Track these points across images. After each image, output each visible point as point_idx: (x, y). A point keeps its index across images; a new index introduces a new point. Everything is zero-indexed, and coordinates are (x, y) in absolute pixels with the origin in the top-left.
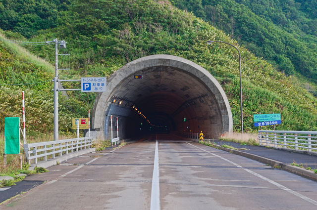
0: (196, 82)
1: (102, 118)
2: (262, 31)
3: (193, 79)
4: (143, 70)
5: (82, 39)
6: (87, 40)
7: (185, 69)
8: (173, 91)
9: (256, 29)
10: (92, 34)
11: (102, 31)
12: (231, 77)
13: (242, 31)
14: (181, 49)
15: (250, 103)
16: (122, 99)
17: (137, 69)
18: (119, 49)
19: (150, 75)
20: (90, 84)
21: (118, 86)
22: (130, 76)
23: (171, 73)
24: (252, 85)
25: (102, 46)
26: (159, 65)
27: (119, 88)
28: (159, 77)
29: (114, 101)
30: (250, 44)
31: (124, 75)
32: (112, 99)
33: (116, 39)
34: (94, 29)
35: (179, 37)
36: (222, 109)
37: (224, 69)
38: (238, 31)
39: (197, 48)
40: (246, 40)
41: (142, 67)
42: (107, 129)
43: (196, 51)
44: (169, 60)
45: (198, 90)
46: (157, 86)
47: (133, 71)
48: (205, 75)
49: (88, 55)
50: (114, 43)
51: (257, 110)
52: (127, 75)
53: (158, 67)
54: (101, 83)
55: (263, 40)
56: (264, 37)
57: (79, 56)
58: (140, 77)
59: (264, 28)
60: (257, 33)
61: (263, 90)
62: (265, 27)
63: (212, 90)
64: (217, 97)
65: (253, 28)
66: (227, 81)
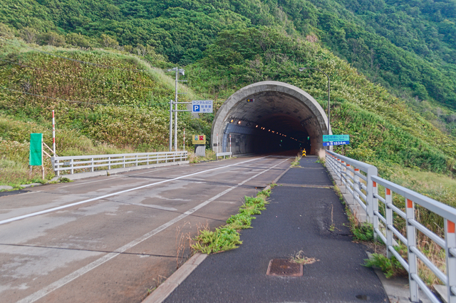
0: (302, 105)
1: (220, 135)
2: (400, 61)
3: (299, 103)
4: (255, 95)
5: (220, 69)
6: (224, 69)
7: (291, 94)
8: (288, 113)
9: (394, 59)
10: (229, 64)
11: (238, 62)
12: (341, 101)
13: (381, 61)
14: (303, 77)
15: (354, 124)
16: (240, 120)
17: (249, 93)
18: (248, 76)
19: (263, 98)
20: (199, 106)
21: (233, 108)
22: (244, 99)
23: (281, 98)
24: (360, 108)
25: (235, 74)
26: (268, 90)
27: (236, 110)
28: (271, 100)
29: (232, 121)
30: (388, 73)
31: (238, 99)
32: (229, 119)
33: (247, 68)
34: (231, 60)
35: (302, 65)
36: (323, 129)
37: (335, 94)
38: (377, 60)
39: (316, 76)
40: (384, 68)
41: (253, 92)
42: (225, 144)
43: (314, 79)
44: (276, 86)
45: (305, 113)
46: (273, 109)
47: (246, 95)
48: (308, 99)
49: (223, 82)
50: (245, 71)
51: (360, 131)
52: (240, 99)
53: (268, 92)
54: (208, 105)
55: (400, 68)
56: (400, 66)
57: (216, 83)
58: (251, 100)
59: (401, 58)
60: (395, 63)
61: (367, 113)
62: (403, 57)
63: (314, 112)
64: (319, 119)
65: (391, 59)
66: (336, 105)
